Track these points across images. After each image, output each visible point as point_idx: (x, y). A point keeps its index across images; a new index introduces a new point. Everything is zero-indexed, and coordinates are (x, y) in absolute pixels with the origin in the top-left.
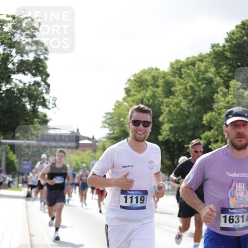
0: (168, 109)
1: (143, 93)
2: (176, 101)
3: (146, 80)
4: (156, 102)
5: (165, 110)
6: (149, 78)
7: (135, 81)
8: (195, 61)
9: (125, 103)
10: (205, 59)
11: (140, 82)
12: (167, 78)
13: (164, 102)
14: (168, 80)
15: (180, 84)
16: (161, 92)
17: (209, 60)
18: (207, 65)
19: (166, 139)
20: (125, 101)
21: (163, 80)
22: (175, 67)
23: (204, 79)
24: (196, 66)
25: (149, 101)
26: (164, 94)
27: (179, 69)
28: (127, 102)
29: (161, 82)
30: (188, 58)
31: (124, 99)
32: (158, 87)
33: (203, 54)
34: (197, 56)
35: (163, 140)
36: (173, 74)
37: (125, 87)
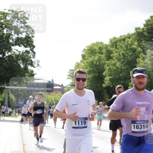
0: (109, 67)
1: (93, 58)
2: (113, 62)
3: (95, 50)
4: (101, 63)
5: (107, 68)
6: (96, 48)
7: (88, 50)
8: (125, 38)
9: (82, 64)
10: (131, 37)
11: (91, 51)
12: (108, 48)
13: (106, 63)
14: (108, 50)
15: (116, 52)
16: (104, 57)
17: (134, 37)
18: (133, 40)
19: (107, 86)
20: (82, 63)
21: (105, 49)
22: (113, 42)
23: (131, 49)
24: (126, 41)
25: (97, 63)
26: (106, 58)
27: (116, 43)
28: (83, 63)
29: (104, 51)
30: (121, 36)
31: (81, 61)
32: (102, 54)
33: (130, 34)
34: (126, 35)
35: (106, 86)
36: (112, 46)
37: (82, 54)
